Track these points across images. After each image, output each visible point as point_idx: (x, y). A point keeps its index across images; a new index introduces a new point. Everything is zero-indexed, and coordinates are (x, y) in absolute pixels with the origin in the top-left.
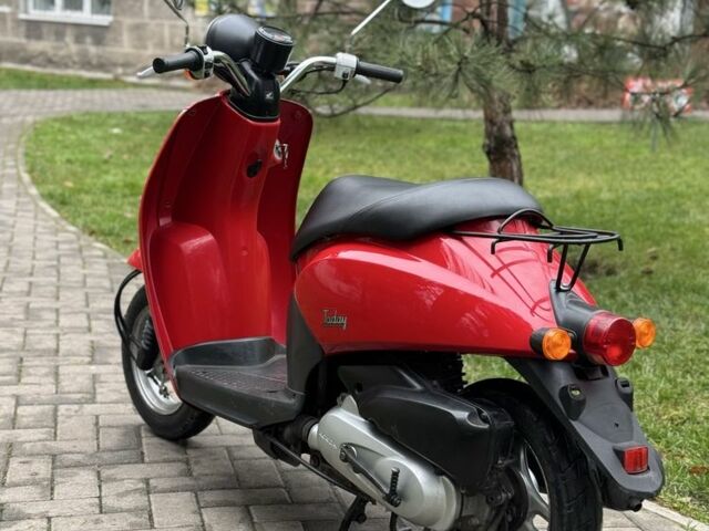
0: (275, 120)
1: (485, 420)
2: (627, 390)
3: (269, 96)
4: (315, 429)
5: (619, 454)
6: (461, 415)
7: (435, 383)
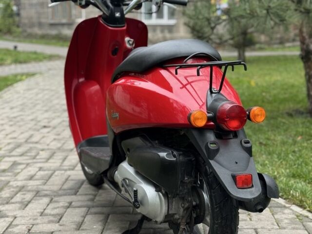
0: (124, 27)
1: (174, 156)
2: (248, 145)
3: (118, 15)
4: (117, 172)
5: (234, 177)
6: (163, 154)
7: (157, 142)
